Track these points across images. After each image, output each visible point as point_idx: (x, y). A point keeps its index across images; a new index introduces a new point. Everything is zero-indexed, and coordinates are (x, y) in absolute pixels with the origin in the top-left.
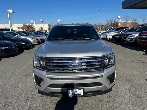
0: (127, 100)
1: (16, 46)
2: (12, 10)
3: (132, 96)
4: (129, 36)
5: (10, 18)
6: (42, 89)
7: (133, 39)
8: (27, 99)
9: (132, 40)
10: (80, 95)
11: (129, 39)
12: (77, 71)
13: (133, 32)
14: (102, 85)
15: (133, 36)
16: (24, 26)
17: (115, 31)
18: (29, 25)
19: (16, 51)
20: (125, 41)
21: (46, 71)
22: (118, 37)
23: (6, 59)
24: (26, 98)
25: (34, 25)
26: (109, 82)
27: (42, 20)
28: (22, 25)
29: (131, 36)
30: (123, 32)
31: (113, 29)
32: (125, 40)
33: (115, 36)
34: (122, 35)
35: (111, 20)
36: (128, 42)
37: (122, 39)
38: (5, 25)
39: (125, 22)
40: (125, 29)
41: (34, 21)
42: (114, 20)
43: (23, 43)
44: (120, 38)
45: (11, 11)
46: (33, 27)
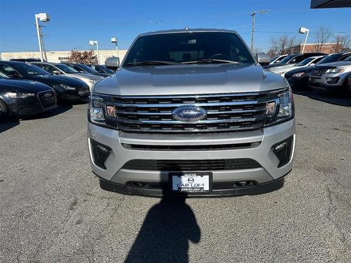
0: (322, 212)
1: (52, 92)
2: (45, 14)
3: (335, 203)
4: (328, 71)
5: (41, 36)
6: (109, 174)
7: (338, 78)
8: (75, 203)
9: (337, 82)
10: (201, 188)
11: (329, 80)
12: (196, 130)
13: (340, 62)
14: (259, 166)
15: (339, 71)
16: (74, 55)
17: (291, 63)
18: (86, 53)
19: (53, 104)
20: (318, 84)
21: (119, 130)
22: (300, 75)
23: (31, 121)
24: (72, 199)
25: (96, 53)
26: (277, 162)
27: (114, 40)
28: (69, 52)
29: (334, 71)
30: (314, 64)
31: (288, 58)
32: (318, 81)
33: (293, 74)
34: (310, 70)
35: (283, 39)
36: (324, 86)
37: (310, 79)
38: (31, 53)
39: (318, 46)
40: (317, 58)
41: (96, 42)
42: (289, 39)
43: (68, 88)
44: (305, 79)
45: (43, 16)
46: (94, 58)
